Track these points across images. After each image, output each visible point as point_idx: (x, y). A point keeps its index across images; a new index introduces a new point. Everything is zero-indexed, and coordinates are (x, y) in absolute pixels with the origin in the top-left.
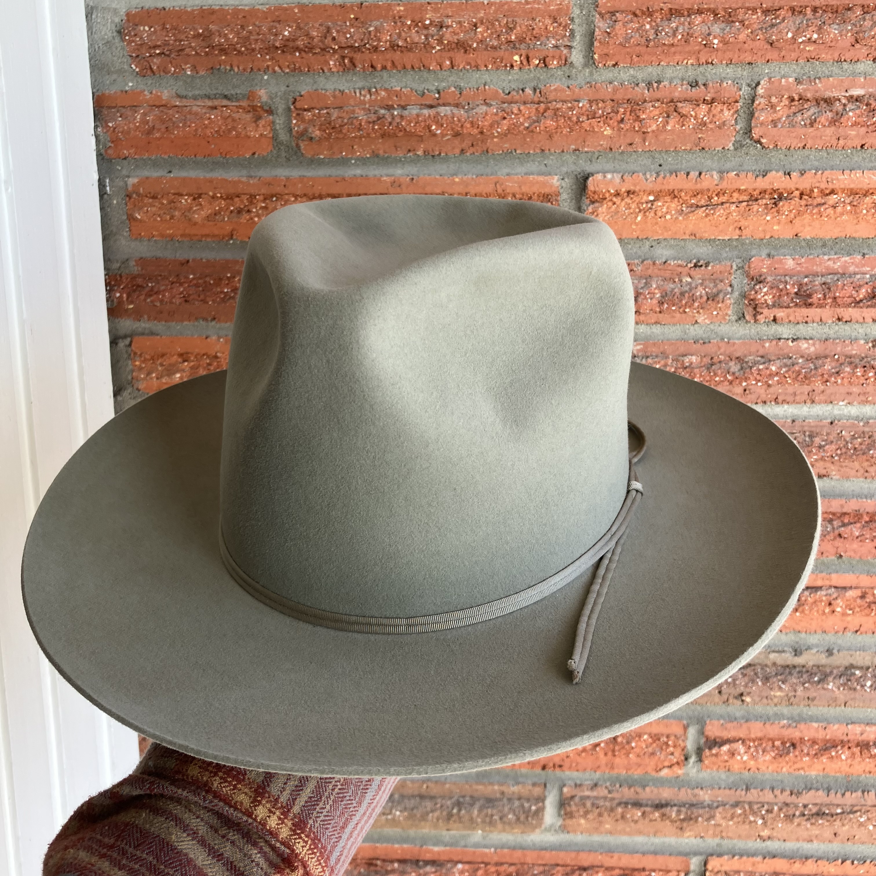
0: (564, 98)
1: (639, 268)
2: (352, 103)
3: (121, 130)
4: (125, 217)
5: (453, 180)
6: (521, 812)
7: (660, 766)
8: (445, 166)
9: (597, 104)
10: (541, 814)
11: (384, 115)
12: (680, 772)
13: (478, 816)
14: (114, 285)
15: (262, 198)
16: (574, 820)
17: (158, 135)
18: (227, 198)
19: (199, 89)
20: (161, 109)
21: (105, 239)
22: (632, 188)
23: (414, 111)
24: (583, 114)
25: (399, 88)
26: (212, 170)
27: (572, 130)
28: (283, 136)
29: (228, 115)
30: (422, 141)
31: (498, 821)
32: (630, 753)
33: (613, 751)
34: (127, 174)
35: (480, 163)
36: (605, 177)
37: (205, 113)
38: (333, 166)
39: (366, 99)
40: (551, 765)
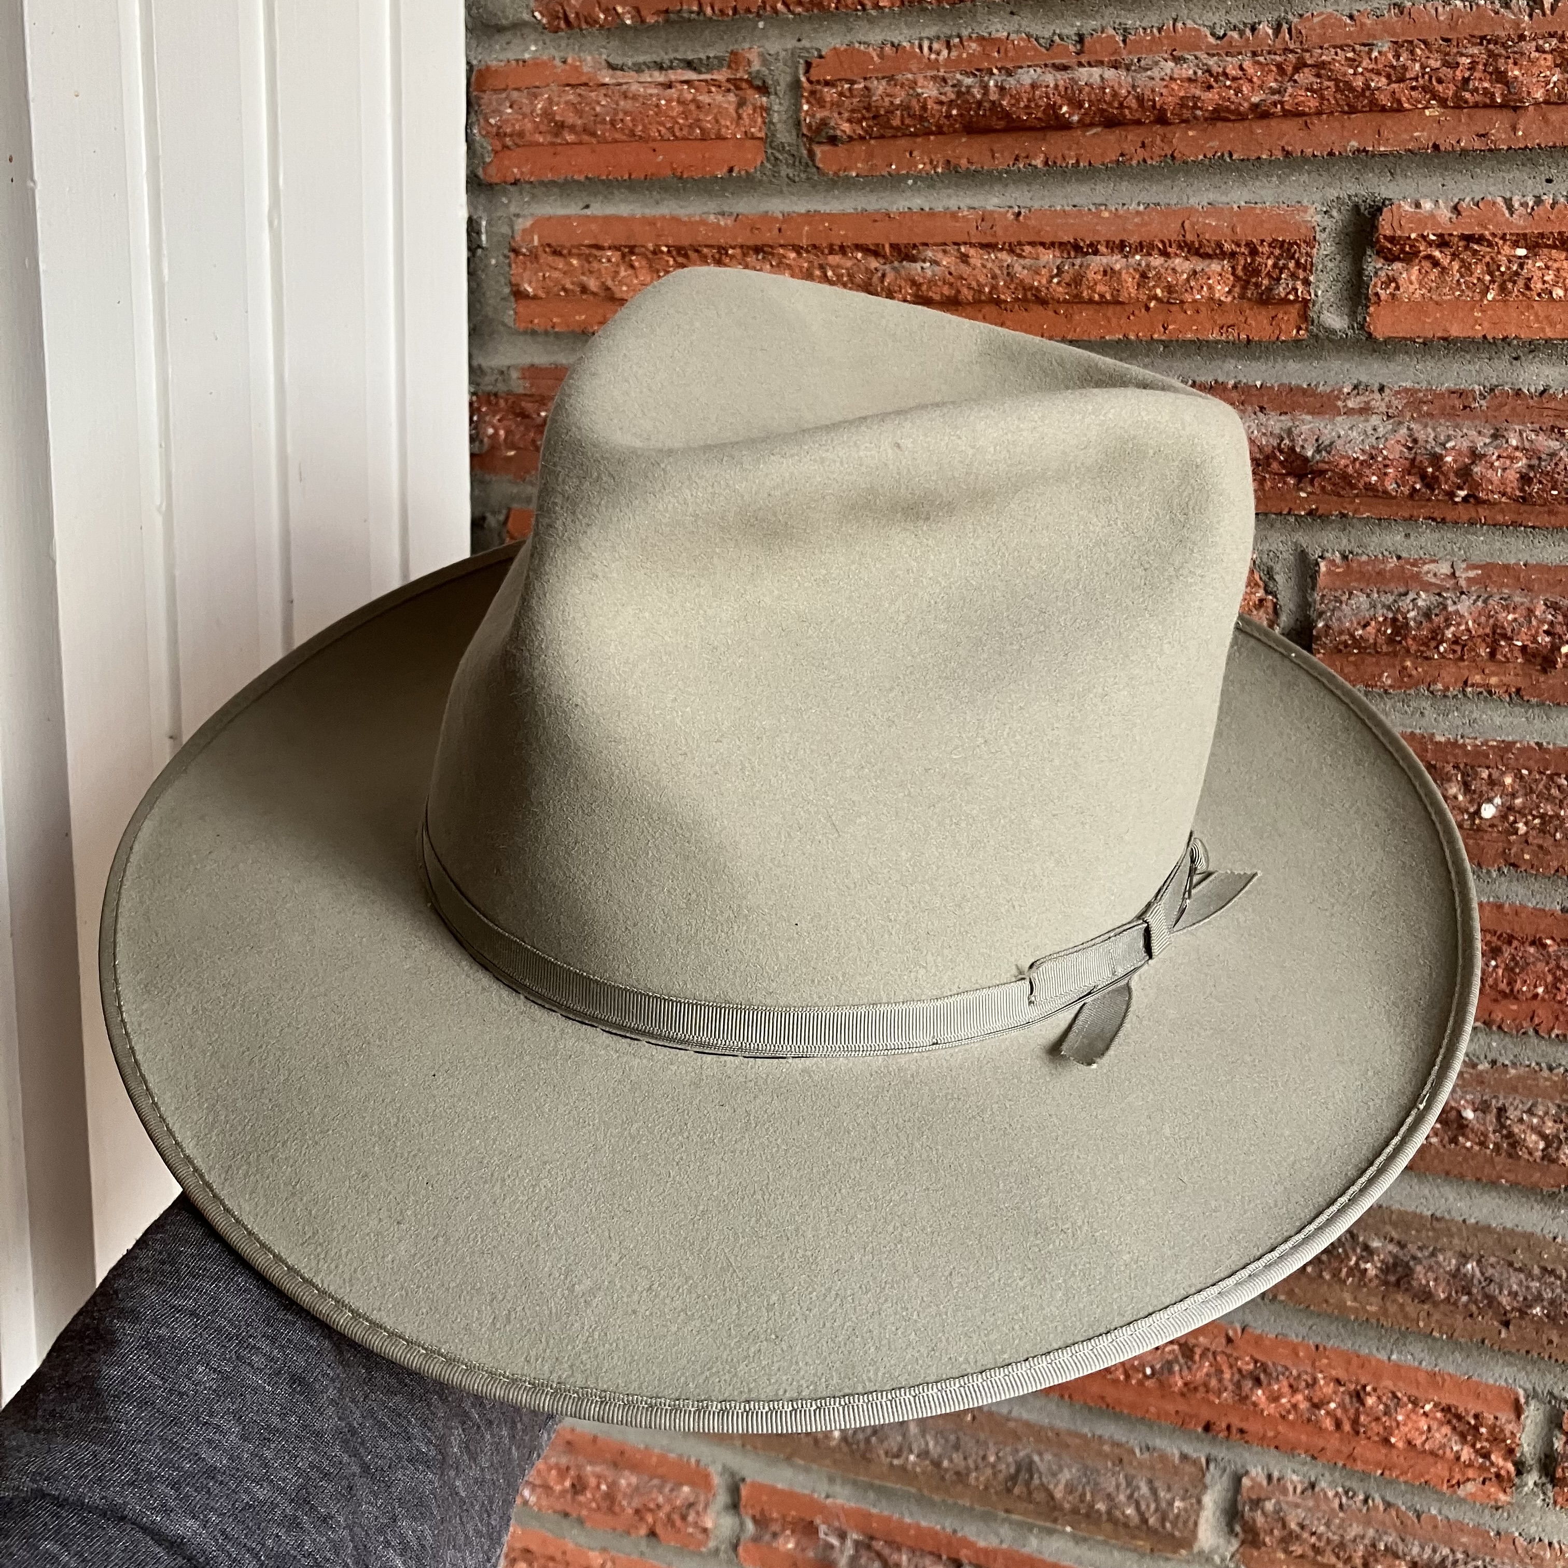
0: (1339, 42)
1: (1482, 402)
2: (914, 70)
3: (508, 130)
4: (507, 290)
5: (1098, 215)
6: (1153, 1506)
7: (1458, 1476)
8: (1085, 189)
9: (1412, 52)
10: (1193, 1518)
11: (969, 87)
12: (1502, 1497)
13: (1064, 1497)
14: (486, 414)
15: (738, 251)
16: (1263, 1549)
17: (570, 138)
18: (679, 254)
19: (646, 53)
20: (578, 91)
21: (474, 332)
22: (1477, 230)
23: (1027, 76)
24: (1378, 73)
25: (1005, 34)
26: (658, 203)
27: (1353, 110)
28: (785, 136)
29: (690, 97)
30: (1044, 139)
31: (1104, 1517)
32: (1391, 1434)
33: (1355, 1422)
34: (517, 211)
35: (1159, 182)
36: (1418, 205)
37: (651, 95)
38: (872, 191)
39: (941, 58)
40: (1224, 1426)
